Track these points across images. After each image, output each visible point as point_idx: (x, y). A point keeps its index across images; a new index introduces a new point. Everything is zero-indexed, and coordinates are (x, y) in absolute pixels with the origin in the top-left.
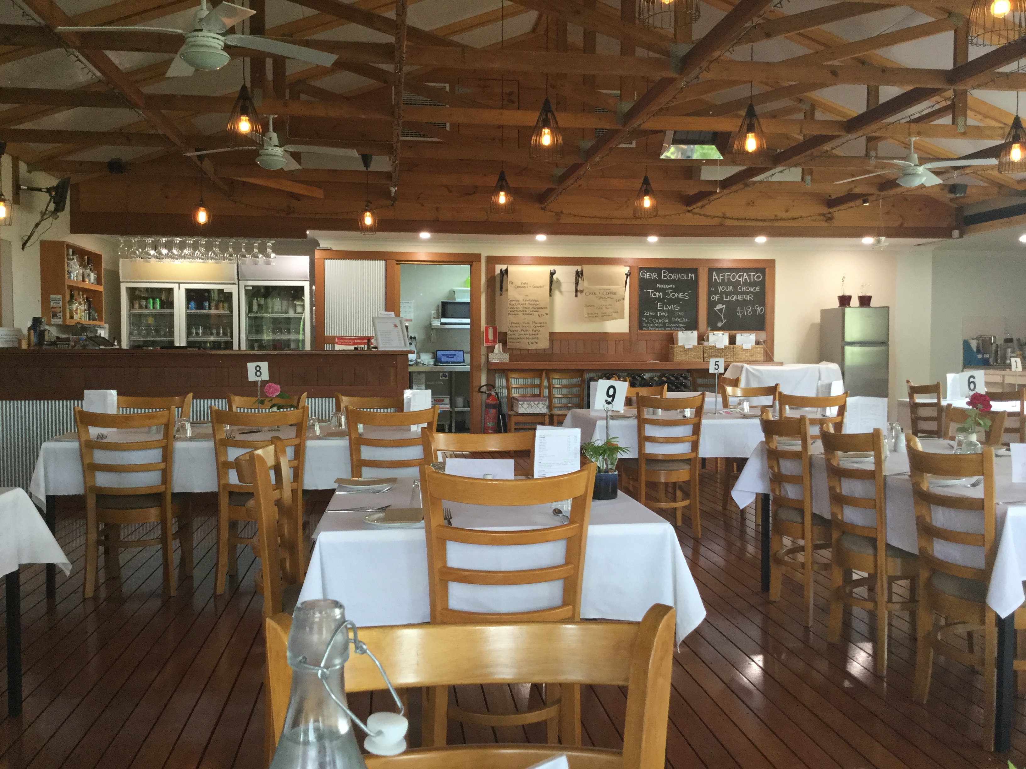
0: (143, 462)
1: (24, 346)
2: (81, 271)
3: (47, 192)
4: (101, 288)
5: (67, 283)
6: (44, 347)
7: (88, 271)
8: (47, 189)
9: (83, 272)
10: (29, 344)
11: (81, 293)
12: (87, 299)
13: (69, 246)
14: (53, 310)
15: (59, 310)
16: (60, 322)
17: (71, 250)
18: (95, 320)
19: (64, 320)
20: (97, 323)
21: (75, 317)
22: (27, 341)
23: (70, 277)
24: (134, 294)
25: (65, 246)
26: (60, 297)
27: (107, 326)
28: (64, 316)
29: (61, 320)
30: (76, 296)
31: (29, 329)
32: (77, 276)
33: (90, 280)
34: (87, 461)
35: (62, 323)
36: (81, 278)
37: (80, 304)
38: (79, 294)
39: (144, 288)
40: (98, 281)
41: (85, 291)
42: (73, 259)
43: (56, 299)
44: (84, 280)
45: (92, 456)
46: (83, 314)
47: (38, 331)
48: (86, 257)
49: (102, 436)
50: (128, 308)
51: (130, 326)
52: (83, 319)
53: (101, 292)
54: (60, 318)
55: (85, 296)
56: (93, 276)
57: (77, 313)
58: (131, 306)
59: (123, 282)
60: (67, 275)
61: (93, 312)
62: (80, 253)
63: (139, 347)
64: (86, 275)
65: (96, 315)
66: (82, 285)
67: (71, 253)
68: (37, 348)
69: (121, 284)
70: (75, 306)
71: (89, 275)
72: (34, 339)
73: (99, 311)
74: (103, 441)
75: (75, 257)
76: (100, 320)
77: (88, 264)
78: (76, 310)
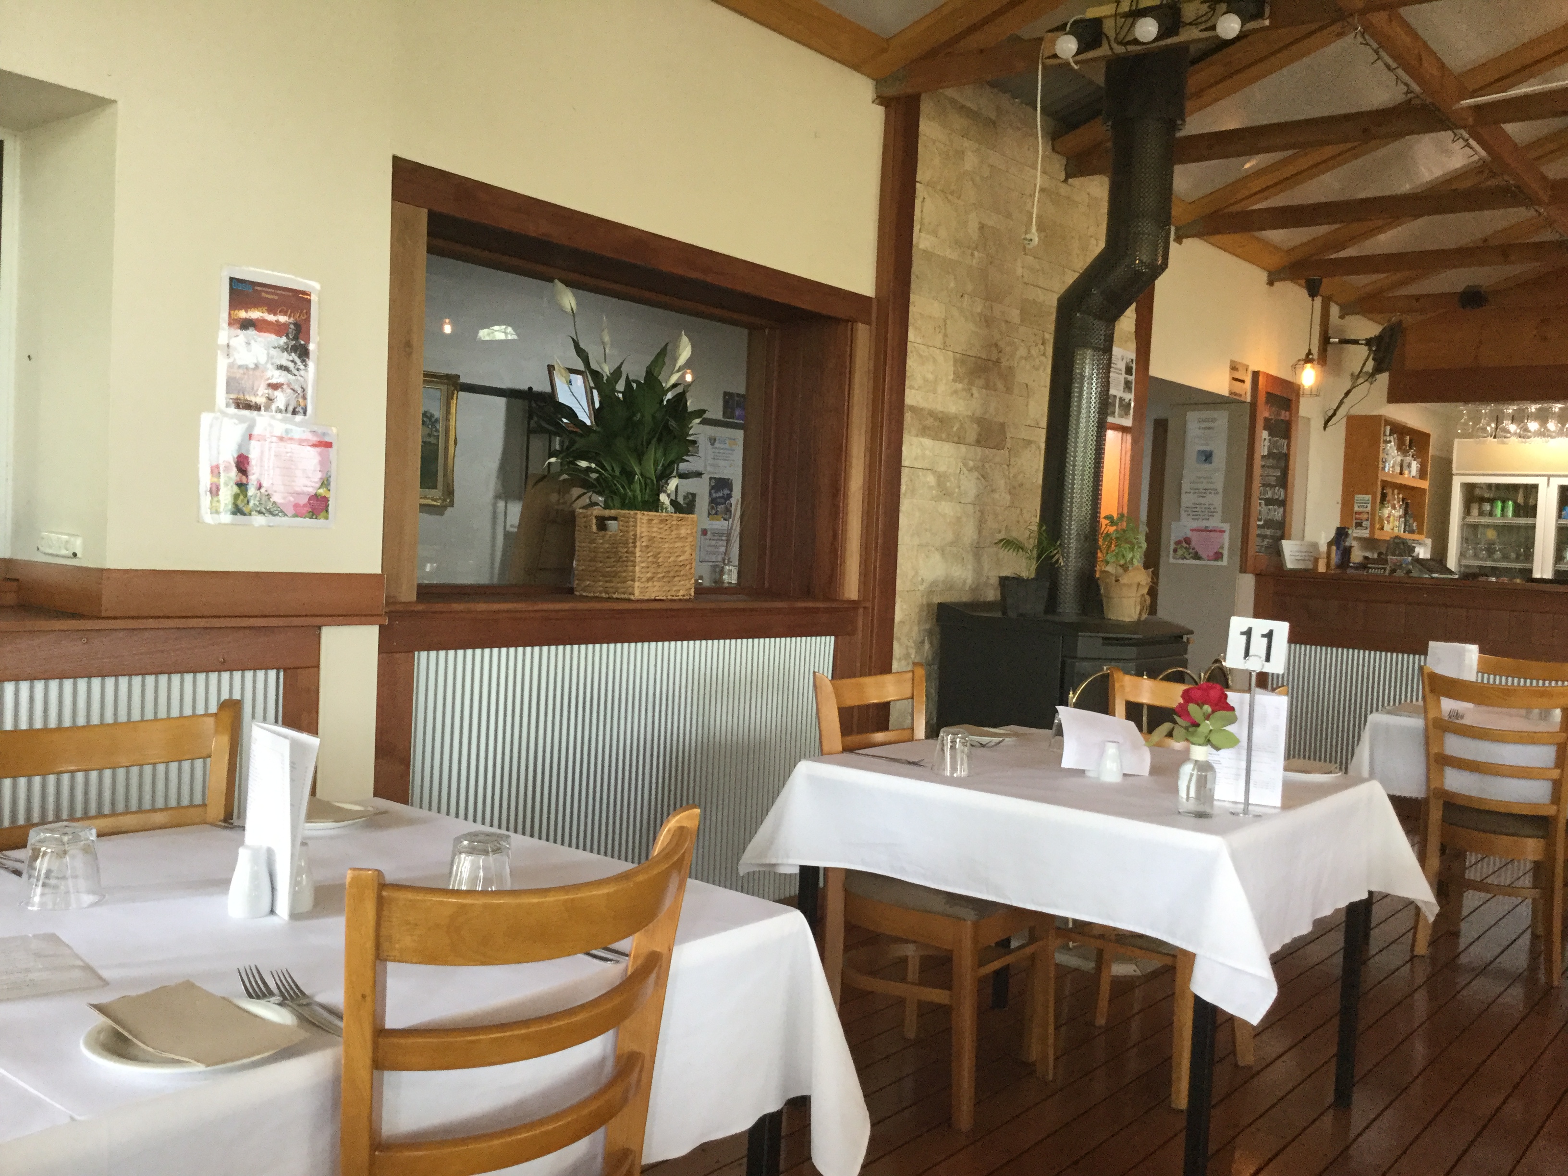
0: (1523, 764)
1: (1322, 568)
2: (1399, 459)
3: (1366, 345)
4: (1425, 485)
5: (1381, 477)
6: (1350, 571)
7: (1409, 459)
8: (1366, 339)
9: (1402, 461)
10: (1328, 565)
11: (1396, 491)
12: (1403, 500)
13: (1388, 422)
14: (1357, 516)
15: (1365, 516)
16: (1365, 533)
17: (1388, 428)
18: (1412, 532)
19: (1372, 531)
20: (1415, 537)
21: (1387, 527)
22: (1325, 560)
23: (1384, 468)
24: (1472, 494)
25: (1383, 422)
26: (1368, 497)
27: (1429, 542)
28: (1372, 526)
29: (1368, 531)
30: (1389, 497)
31: (1330, 544)
32: (1393, 467)
33: (1410, 472)
34: (1434, 750)
35: (1367, 536)
36: (1398, 470)
37: (1394, 507)
38: (1393, 493)
39: (1486, 484)
40: (1422, 474)
41: (1402, 488)
42: (1390, 442)
43: (1363, 501)
44: (1401, 473)
45: (1442, 744)
46: (1397, 523)
47: (1342, 548)
48: (1408, 437)
49: (1458, 715)
50: (1462, 515)
51: (1462, 544)
52: (1396, 530)
53: (1424, 490)
54: (1367, 528)
55: (1401, 496)
56: (1415, 465)
57: (1388, 522)
58: (1467, 511)
59: (1457, 474)
60: (1381, 466)
61: (1411, 521)
62: (1400, 430)
63: (1474, 576)
64: (1405, 465)
65: (1415, 524)
66: (1400, 480)
67: (1388, 433)
68: (1338, 571)
69: (1454, 477)
70: (1386, 512)
71: (1409, 466)
72: (1335, 558)
73: (1419, 519)
74: (1457, 721)
75: (1392, 438)
76: (1420, 532)
77: (1410, 448)
78: (1389, 517)
